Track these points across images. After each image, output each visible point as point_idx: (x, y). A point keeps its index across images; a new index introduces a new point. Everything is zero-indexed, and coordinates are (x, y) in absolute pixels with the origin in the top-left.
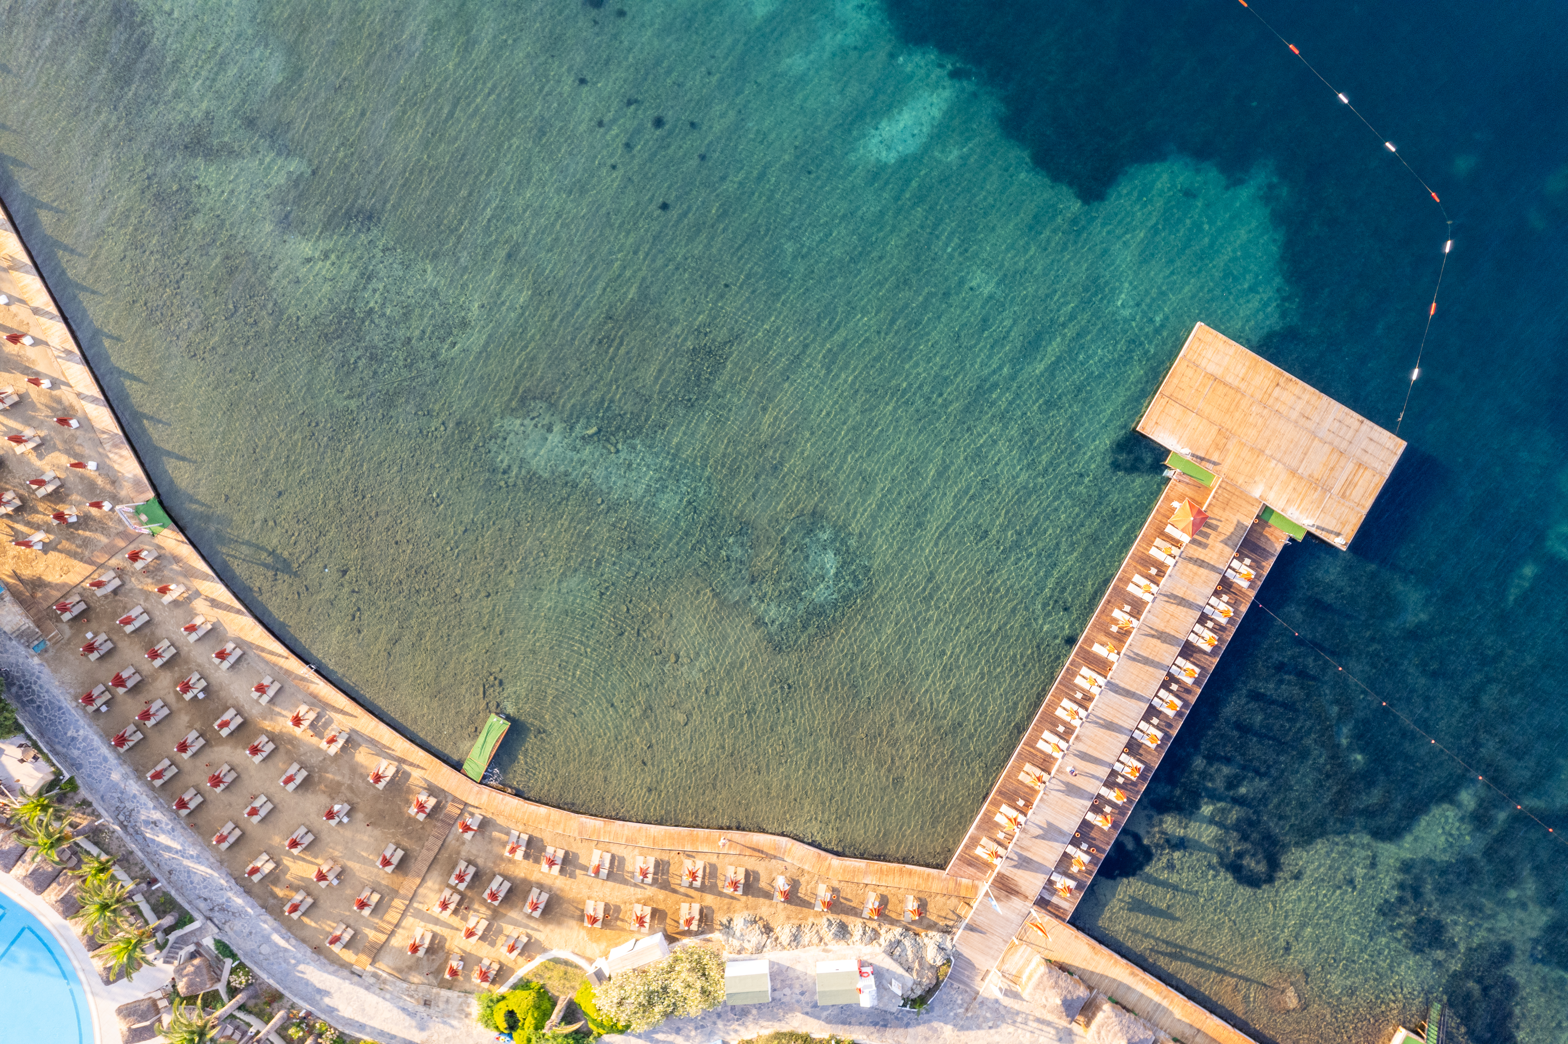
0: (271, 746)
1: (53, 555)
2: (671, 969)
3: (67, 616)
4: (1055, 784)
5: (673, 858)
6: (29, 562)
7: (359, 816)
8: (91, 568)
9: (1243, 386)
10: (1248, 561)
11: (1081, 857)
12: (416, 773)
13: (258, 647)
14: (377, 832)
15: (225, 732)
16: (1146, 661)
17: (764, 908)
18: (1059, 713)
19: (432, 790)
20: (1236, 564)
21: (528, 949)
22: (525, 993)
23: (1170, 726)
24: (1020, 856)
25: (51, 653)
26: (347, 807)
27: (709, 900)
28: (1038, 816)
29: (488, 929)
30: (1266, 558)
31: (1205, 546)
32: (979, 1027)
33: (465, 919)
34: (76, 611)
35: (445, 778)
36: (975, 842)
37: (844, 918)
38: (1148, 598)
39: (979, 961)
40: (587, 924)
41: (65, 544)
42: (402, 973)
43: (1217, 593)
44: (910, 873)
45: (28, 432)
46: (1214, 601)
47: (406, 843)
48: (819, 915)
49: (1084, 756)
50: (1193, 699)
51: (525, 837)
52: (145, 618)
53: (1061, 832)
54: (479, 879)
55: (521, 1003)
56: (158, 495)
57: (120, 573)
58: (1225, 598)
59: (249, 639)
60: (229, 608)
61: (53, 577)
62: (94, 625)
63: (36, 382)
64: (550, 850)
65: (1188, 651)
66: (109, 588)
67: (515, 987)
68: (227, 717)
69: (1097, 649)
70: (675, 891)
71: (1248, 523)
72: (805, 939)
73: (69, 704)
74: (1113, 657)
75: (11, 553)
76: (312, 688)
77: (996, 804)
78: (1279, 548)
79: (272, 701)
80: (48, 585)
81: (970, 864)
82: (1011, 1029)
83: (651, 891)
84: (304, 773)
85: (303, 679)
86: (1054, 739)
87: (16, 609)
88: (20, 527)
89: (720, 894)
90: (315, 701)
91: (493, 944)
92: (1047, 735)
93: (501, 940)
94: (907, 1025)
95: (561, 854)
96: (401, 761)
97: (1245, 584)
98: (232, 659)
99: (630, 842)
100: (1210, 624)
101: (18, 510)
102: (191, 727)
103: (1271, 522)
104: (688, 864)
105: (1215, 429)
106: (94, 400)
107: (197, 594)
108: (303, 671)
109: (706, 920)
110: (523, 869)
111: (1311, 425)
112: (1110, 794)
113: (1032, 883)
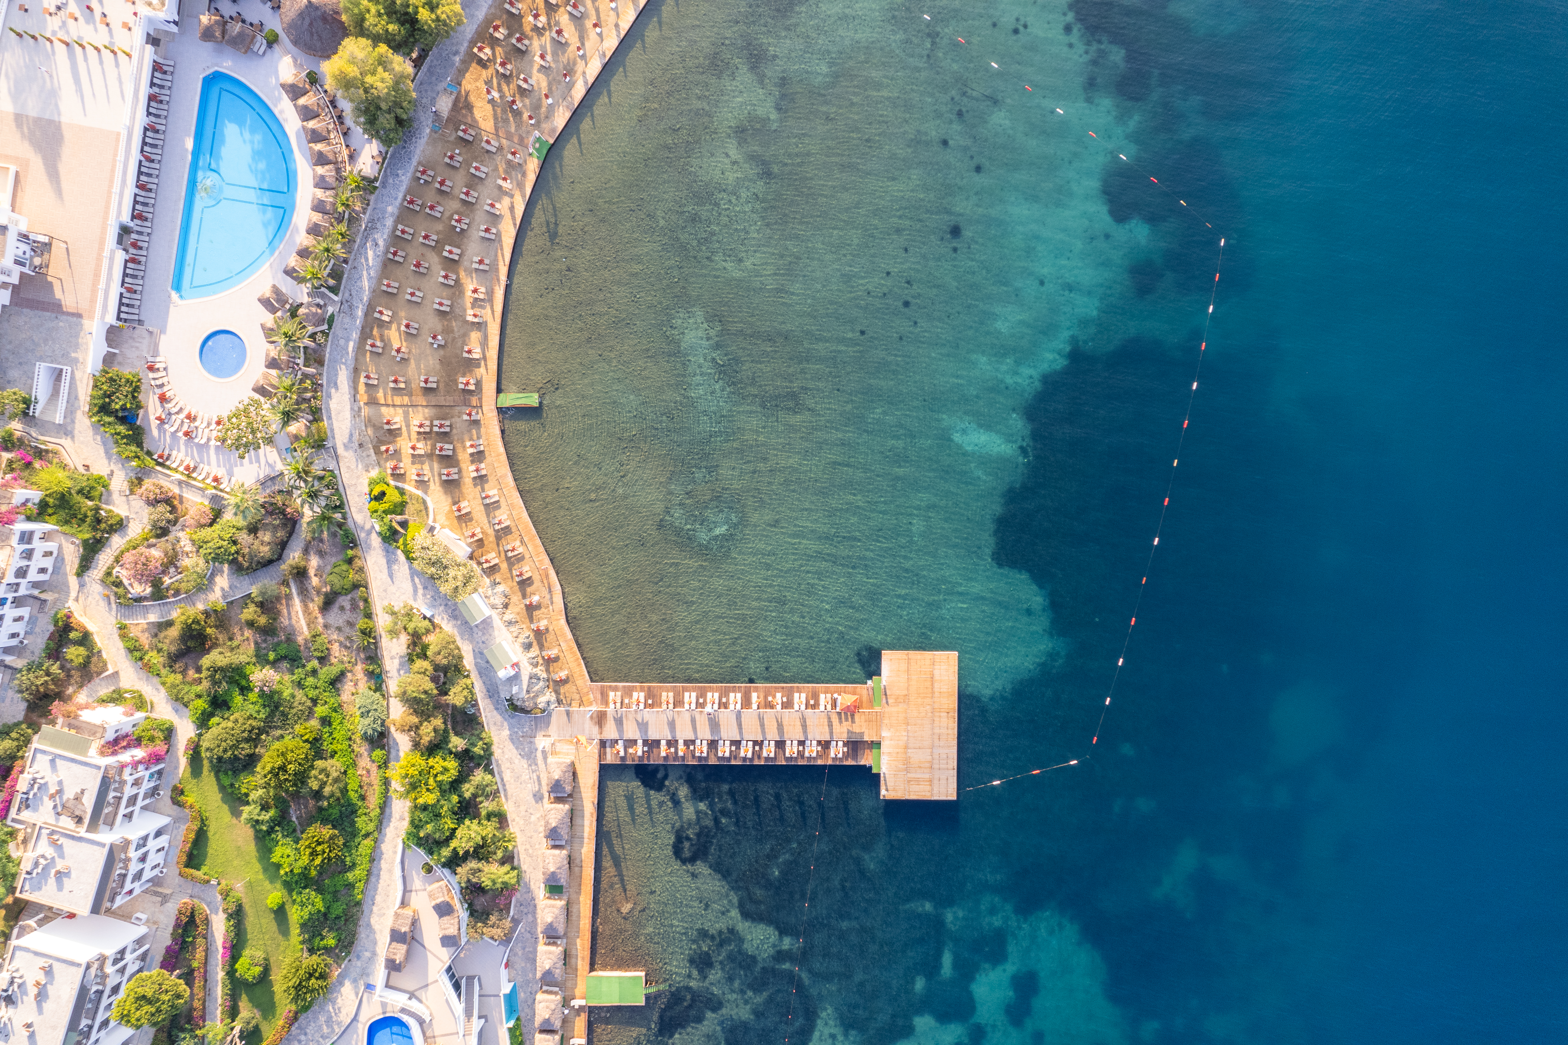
0: (452, 283)
1: (489, 107)
2: (459, 565)
3: (461, 134)
4: (670, 714)
5: (516, 534)
6: (479, 96)
7: (442, 352)
8: (493, 131)
9: (937, 694)
10: (845, 749)
11: (639, 750)
12: (482, 370)
13: (502, 246)
14: (438, 367)
15: (445, 254)
16: (762, 725)
17: (516, 598)
18: (709, 695)
19: (478, 384)
20: (840, 744)
21: (422, 483)
22: (398, 495)
23: (735, 758)
24: (621, 717)
25: (436, 136)
26: (443, 343)
27: (504, 566)
28: (648, 715)
29: (420, 456)
30: (853, 759)
31: (841, 722)
32: (517, 748)
33: (418, 440)
34: (467, 137)
35: (489, 387)
36: (615, 689)
37: (535, 643)
38: (796, 707)
39: (553, 729)
40: (455, 508)
41: (499, 110)
42: (369, 422)
43: (819, 743)
44: (579, 665)
45: (549, 58)
46: (814, 743)
47: (442, 385)
48: (529, 628)
49: (693, 721)
50: (756, 762)
51: (482, 448)
52: (483, 176)
53: (646, 732)
54: (445, 436)
55: (393, 496)
56: (553, 145)
57: (500, 148)
58: (819, 748)
59: (503, 239)
60: (514, 218)
61: (478, 114)
62: (464, 150)
63: (579, 49)
64: (482, 466)
65: (780, 744)
66: (489, 148)
67: (397, 488)
68: (456, 250)
69: (754, 696)
70: (498, 545)
71: (866, 738)
72: (512, 629)
73: (414, 162)
74: (755, 706)
75: (478, 84)
76: (497, 288)
77: (642, 689)
78: (862, 763)
79: (476, 270)
80: (472, 113)
81: (602, 694)
82: (526, 766)
83: (491, 532)
84: (448, 309)
85: (498, 280)
86: (694, 700)
87: (450, 105)
88: (495, 81)
89: (510, 570)
90: (490, 294)
91: (413, 463)
92: (694, 695)
93: (418, 466)
94: (497, 709)
95: (484, 472)
96: (485, 358)
97: (832, 755)
98: (487, 235)
99: (511, 507)
100: (801, 748)
101: (504, 75)
102: (438, 233)
103: (874, 751)
104: (518, 543)
105: (905, 692)
106: (586, 82)
107: (512, 196)
108: (503, 277)
109: (492, 570)
110: (464, 457)
111: (937, 742)
112: (681, 746)
113: (610, 732)
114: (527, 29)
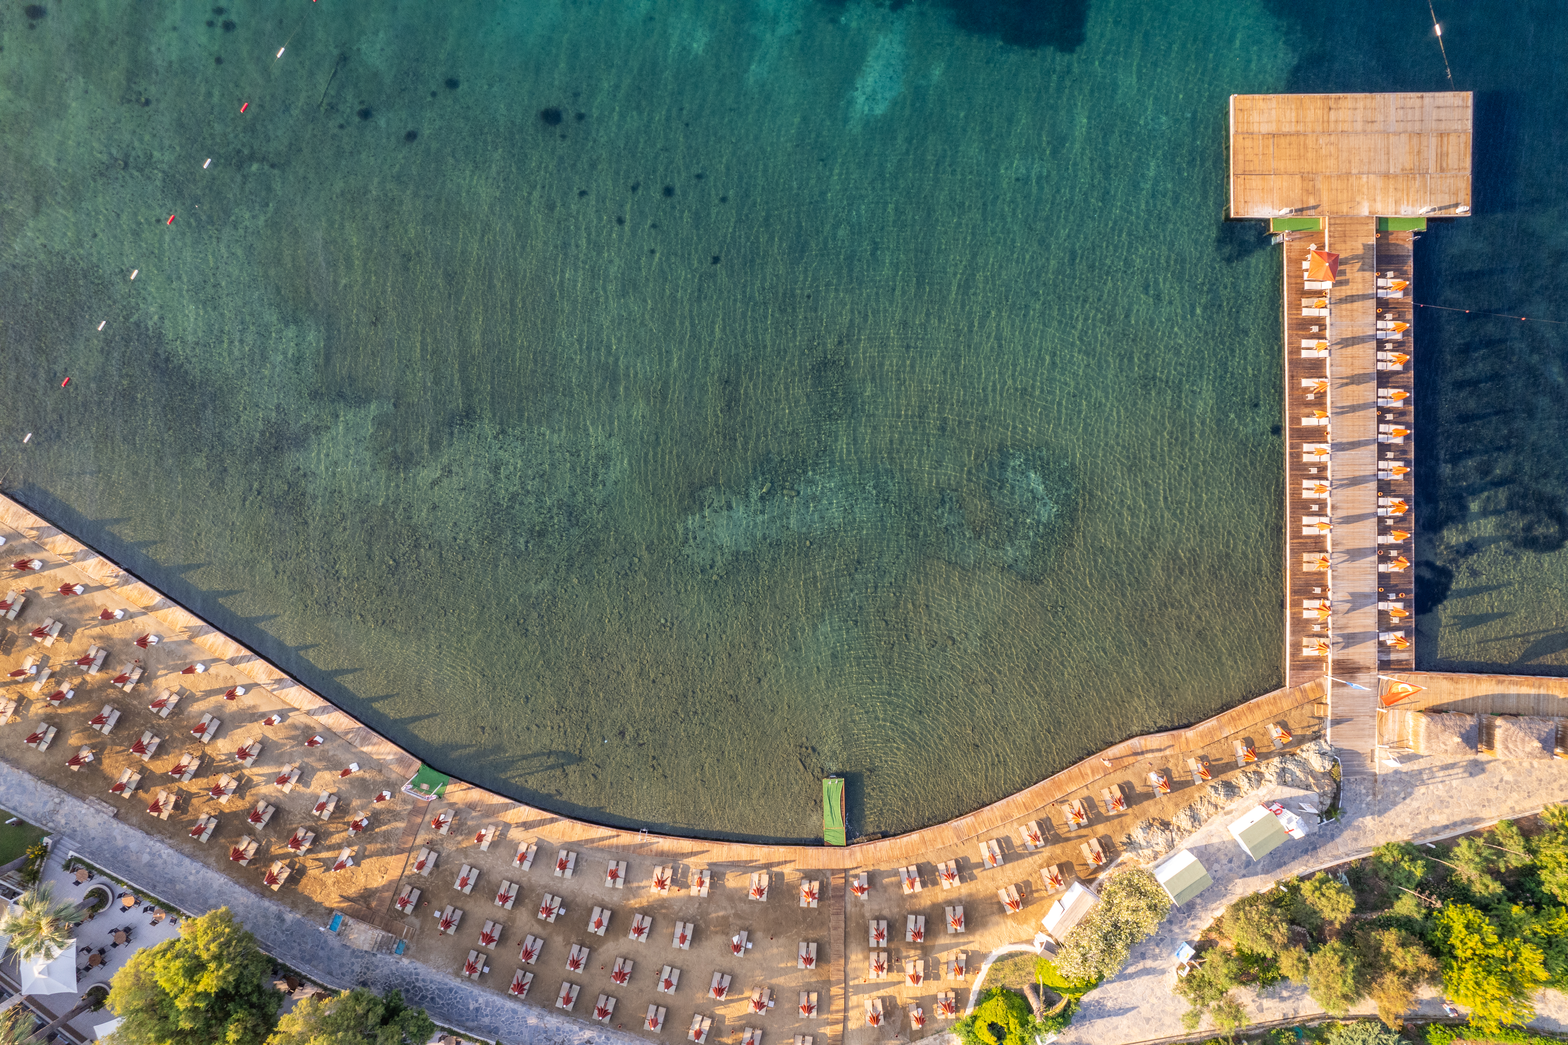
0: (649, 920)
1: (366, 863)
2: (1110, 903)
3: (409, 909)
4: (1339, 557)
5: (1051, 812)
6: (349, 880)
7: (759, 935)
8: (404, 856)
9: (1300, 128)
10: (1390, 274)
11: (1395, 607)
12: (787, 870)
13: (587, 841)
14: (782, 940)
15: (601, 932)
16: (1354, 409)
17: (1151, 809)
18: (1306, 495)
19: (809, 875)
20: (1381, 282)
21: (970, 964)
22: (993, 1002)
23: (1404, 452)
24: (1343, 636)
25: (413, 948)
26: (744, 934)
27: (1101, 829)
28: (1337, 594)
29: (926, 967)
30: (1405, 263)
31: (1346, 282)
32: (1395, 804)
33: (901, 970)
34: (414, 899)
35: (814, 858)
36: (1297, 647)
37: (1223, 777)
38: (1324, 354)
39: (1360, 746)
40: (1010, 911)
41: (371, 847)
43: (1380, 317)
44: (1258, 706)
45: (286, 769)
46: (1380, 325)
47: (812, 934)
48: (1201, 787)
49: (1348, 520)
50: (1411, 418)
51: (913, 868)
52: (475, 872)
53: (1366, 596)
55: (995, 1012)
56: (423, 761)
57: (431, 846)
58: (1389, 316)
59: (575, 838)
60: (542, 823)
61: (378, 882)
62: (435, 903)
63: (269, 722)
64: (941, 867)
65: (1384, 379)
66: (430, 864)
67: (978, 1003)
68: (595, 916)
69: (1306, 422)
70: (1067, 840)
71: (1372, 241)
72: (1203, 814)
73: (455, 983)
74: (1324, 421)
75: (330, 882)
76: (655, 847)
77: (1296, 604)
78: (1410, 246)
79: (626, 881)
80: (377, 890)
81: (1304, 668)
82: (1423, 789)
83: (1047, 852)
84: (690, 927)
85: (642, 846)
86: (1315, 520)
87: (363, 926)
88: (324, 855)
89: (1108, 819)
90: (665, 858)
91: (937, 977)
92: (1306, 520)
93: (943, 969)
94: (1332, 837)
95: (952, 865)
96: (768, 866)
97: (1399, 295)
98: (571, 865)
99: (1006, 818)
100: (1389, 346)
101: (315, 841)
102: (568, 944)
103: (1390, 229)
104: (1066, 808)
105: (1297, 179)
106: (323, 710)
107: (507, 826)
108: (638, 838)
109: (1109, 849)
110: (927, 897)
111: (1376, 127)
112: (1390, 539)
113: (1366, 653)
114: (240, 805)
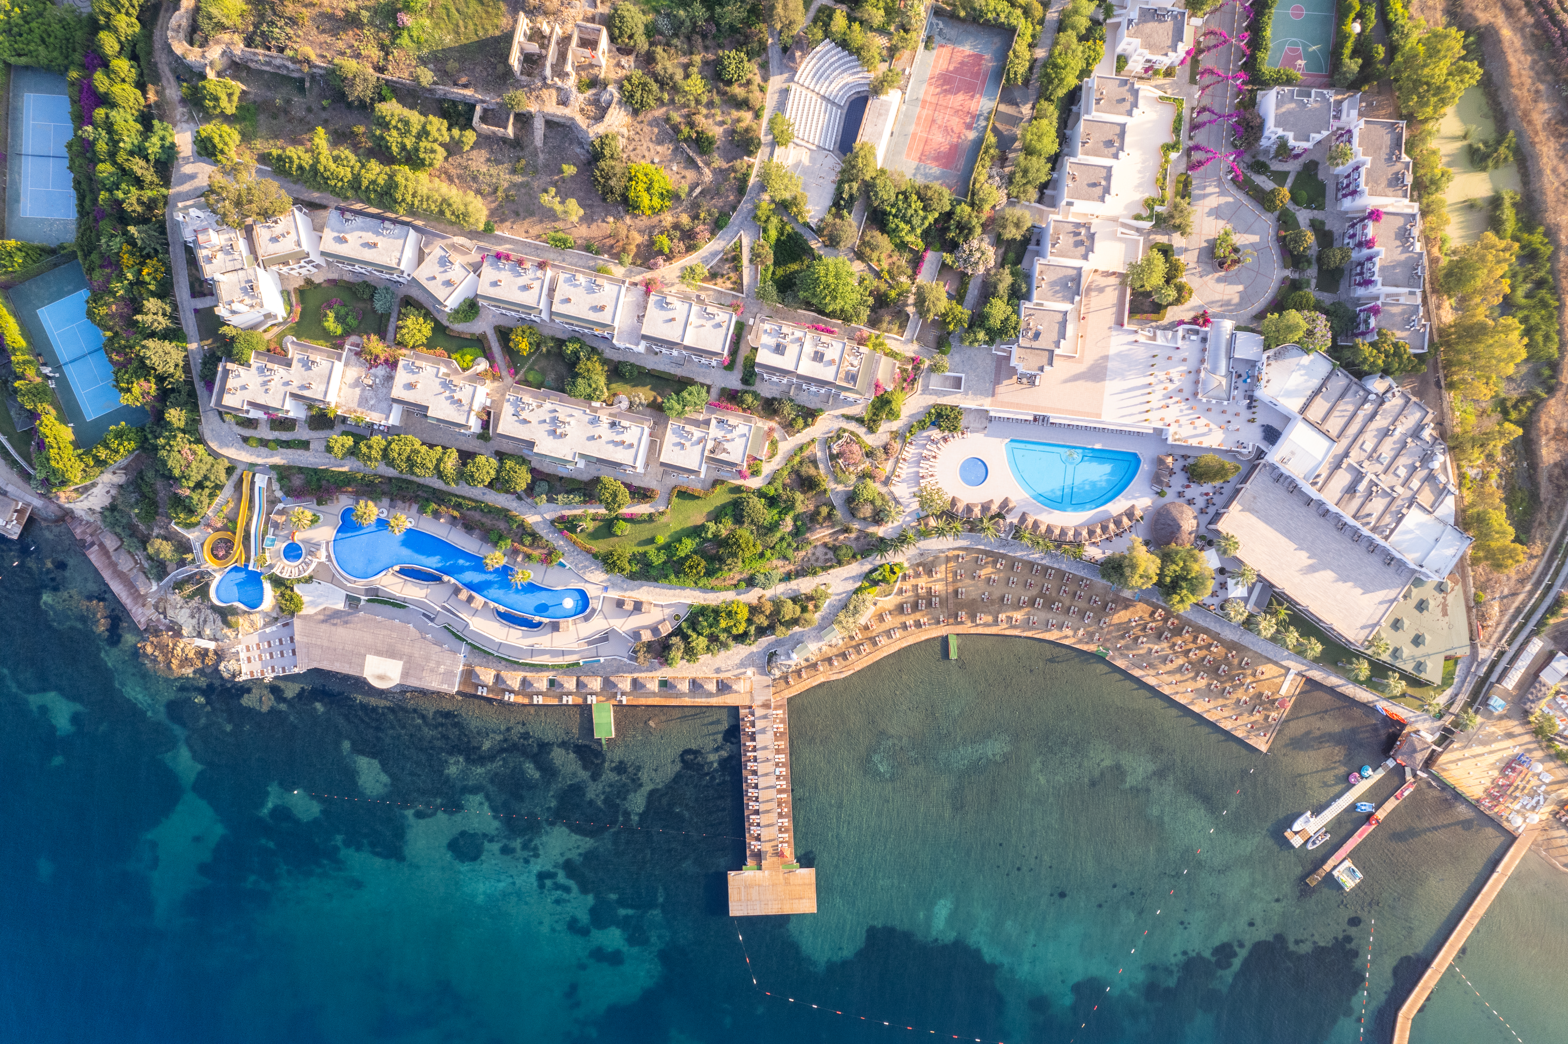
0: (1021, 604)
1: (1127, 619)
2: (855, 623)
3: (1110, 605)
4: (771, 746)
5: (873, 649)
6: (1133, 613)
7: (980, 600)
8: (1112, 623)
9: (791, 901)
10: (755, 850)
11: (749, 729)
12: (970, 625)
13: (1043, 632)
14: (971, 598)
15: (1038, 599)
16: (768, 801)
17: (835, 651)
18: (784, 769)
19: (962, 623)
20: (759, 847)
21: (901, 592)
22: (893, 579)
23: (747, 786)
24: (768, 718)
25: (1108, 590)
26: (985, 600)
27: (854, 643)
28: (770, 734)
29: (917, 590)
30: (750, 854)
31: (772, 847)
32: (747, 657)
33: (926, 588)
34: (1108, 608)
35: (960, 629)
36: (784, 713)
37: (809, 664)
38: (779, 820)
39: (758, 677)
40: (887, 612)
41: (1124, 626)
42: (937, 558)
43: (759, 834)
44: (797, 691)
45: (1157, 654)
46: (759, 832)
47: (960, 601)
48: (818, 660)
49: (768, 760)
50: (745, 798)
51: (923, 627)
52: (1085, 619)
53: (760, 733)
54: (929, 604)
56: (1104, 659)
57: (1102, 628)
58: (755, 835)
59: (1048, 633)
60: (1060, 639)
61: (1122, 613)
62: (1100, 607)
63: (1162, 671)
64: (913, 628)
65: (757, 812)
66: (1102, 621)
67: (897, 578)
68: (1040, 605)
69: (784, 795)
70: (866, 639)
71: (763, 862)
72: (818, 652)
73: (1092, 578)
74: (778, 796)
75: (1140, 612)
76: (1019, 631)
77: (784, 729)
78: (748, 860)
79: (1029, 619)
80: (1123, 610)
81: (781, 705)
82: (736, 663)
83: (874, 634)
84: (1005, 603)
85: (1024, 631)
86: (780, 760)
87: (1127, 596)
88: (1142, 622)
89: (851, 647)
90: (1015, 627)
91: (913, 586)
92: (783, 760)
93: (911, 589)
94: (770, 646)
95: (909, 628)
96: (977, 626)
97: (752, 842)
98: (1049, 624)
99: (890, 646)
100: (755, 824)
101: (1145, 628)
102: (1050, 594)
104: (868, 651)
105: (791, 883)
106: (1142, 677)
107: (1073, 637)
108: (1025, 634)
109: (851, 636)
110: (918, 616)
111: (764, 902)
112: (752, 754)
113: (759, 712)
114: (1174, 640)
